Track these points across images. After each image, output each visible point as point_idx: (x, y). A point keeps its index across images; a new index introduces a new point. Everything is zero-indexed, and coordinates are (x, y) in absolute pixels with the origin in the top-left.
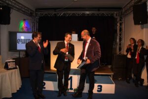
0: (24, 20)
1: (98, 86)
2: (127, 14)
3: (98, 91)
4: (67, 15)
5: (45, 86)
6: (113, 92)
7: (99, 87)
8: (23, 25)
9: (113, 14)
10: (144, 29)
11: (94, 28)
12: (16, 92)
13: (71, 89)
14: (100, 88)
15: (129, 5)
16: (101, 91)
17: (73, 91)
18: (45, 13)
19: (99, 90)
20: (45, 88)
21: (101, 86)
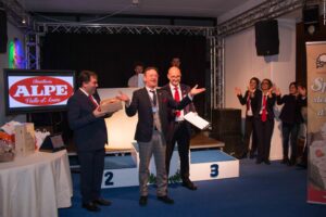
1: (212, 166)
3: (212, 175)
6: (236, 174)
7: (213, 168)
8: (14, 54)
10: (272, 64)
11: (177, 60)
14: (215, 170)
16: (217, 174)
18: (59, 24)
19: (214, 173)
20: (112, 183)
21: (216, 166)
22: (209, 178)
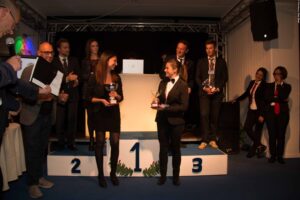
0: (25, 36)
1: (195, 160)
2: (235, 27)
3: (194, 171)
4: (115, 30)
5: (78, 169)
6: (224, 171)
7: (196, 163)
8: (22, 47)
9: (205, 29)
10: (271, 50)
12: (16, 178)
13: (138, 169)
14: (198, 165)
15: (237, 9)
16: (200, 170)
17: (141, 174)
19: (196, 168)
20: (79, 172)
21: (200, 160)
22: (192, 174)
